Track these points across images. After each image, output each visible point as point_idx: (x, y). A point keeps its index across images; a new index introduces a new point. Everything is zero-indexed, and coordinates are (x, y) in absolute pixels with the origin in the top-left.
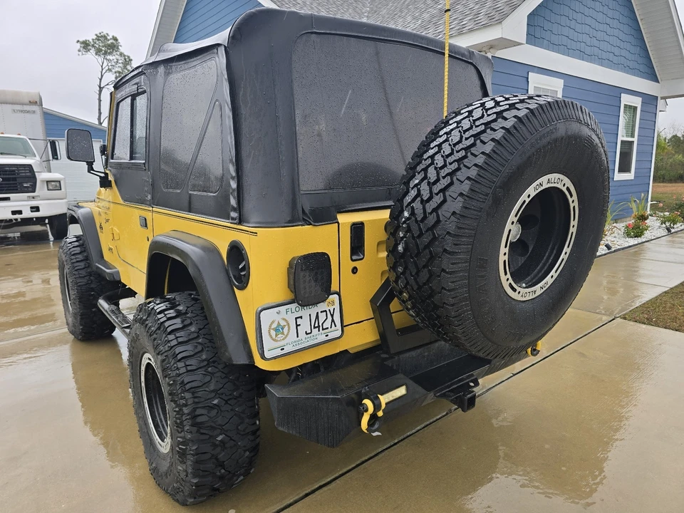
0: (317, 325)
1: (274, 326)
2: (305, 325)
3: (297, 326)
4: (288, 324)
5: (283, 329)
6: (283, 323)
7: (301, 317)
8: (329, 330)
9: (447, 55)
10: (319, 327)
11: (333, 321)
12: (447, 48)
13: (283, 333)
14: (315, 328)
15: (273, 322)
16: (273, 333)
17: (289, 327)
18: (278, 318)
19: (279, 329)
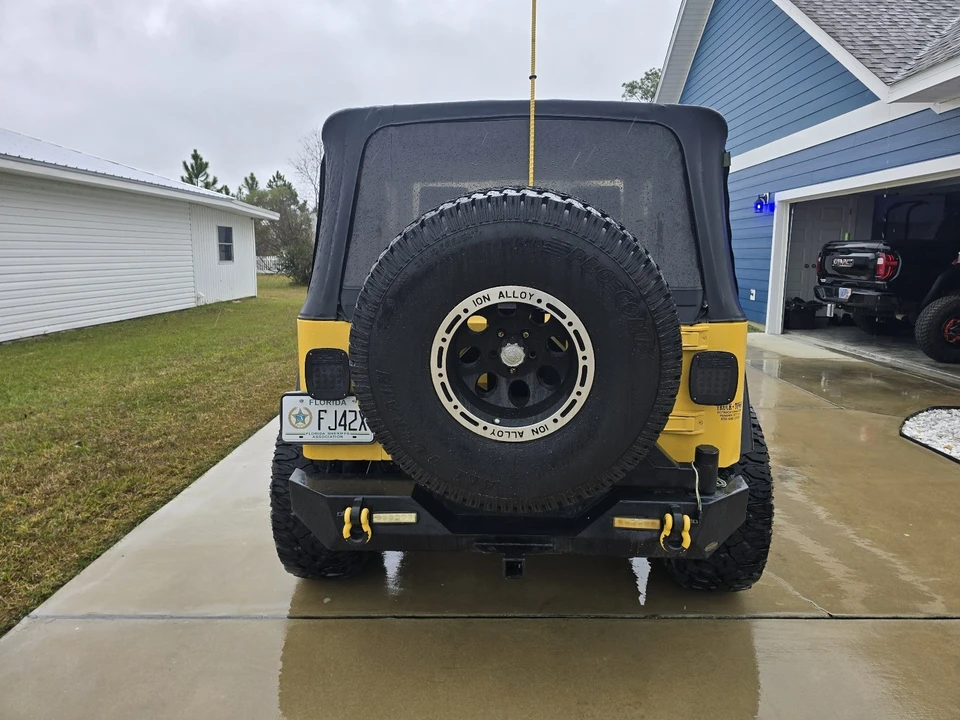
0: (343, 423)
1: (296, 412)
2: (329, 420)
3: (320, 419)
4: (310, 413)
5: (304, 417)
6: (305, 412)
7: (325, 411)
8: (358, 431)
9: (532, 118)
10: (345, 425)
11: (363, 423)
12: (532, 109)
13: (304, 422)
14: (340, 425)
15: (295, 409)
16: (294, 420)
17: (311, 418)
18: (300, 406)
19: (300, 417)
